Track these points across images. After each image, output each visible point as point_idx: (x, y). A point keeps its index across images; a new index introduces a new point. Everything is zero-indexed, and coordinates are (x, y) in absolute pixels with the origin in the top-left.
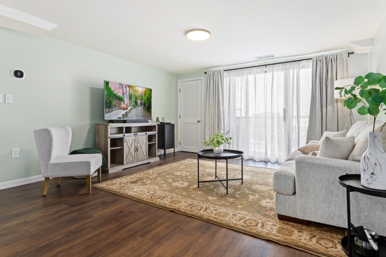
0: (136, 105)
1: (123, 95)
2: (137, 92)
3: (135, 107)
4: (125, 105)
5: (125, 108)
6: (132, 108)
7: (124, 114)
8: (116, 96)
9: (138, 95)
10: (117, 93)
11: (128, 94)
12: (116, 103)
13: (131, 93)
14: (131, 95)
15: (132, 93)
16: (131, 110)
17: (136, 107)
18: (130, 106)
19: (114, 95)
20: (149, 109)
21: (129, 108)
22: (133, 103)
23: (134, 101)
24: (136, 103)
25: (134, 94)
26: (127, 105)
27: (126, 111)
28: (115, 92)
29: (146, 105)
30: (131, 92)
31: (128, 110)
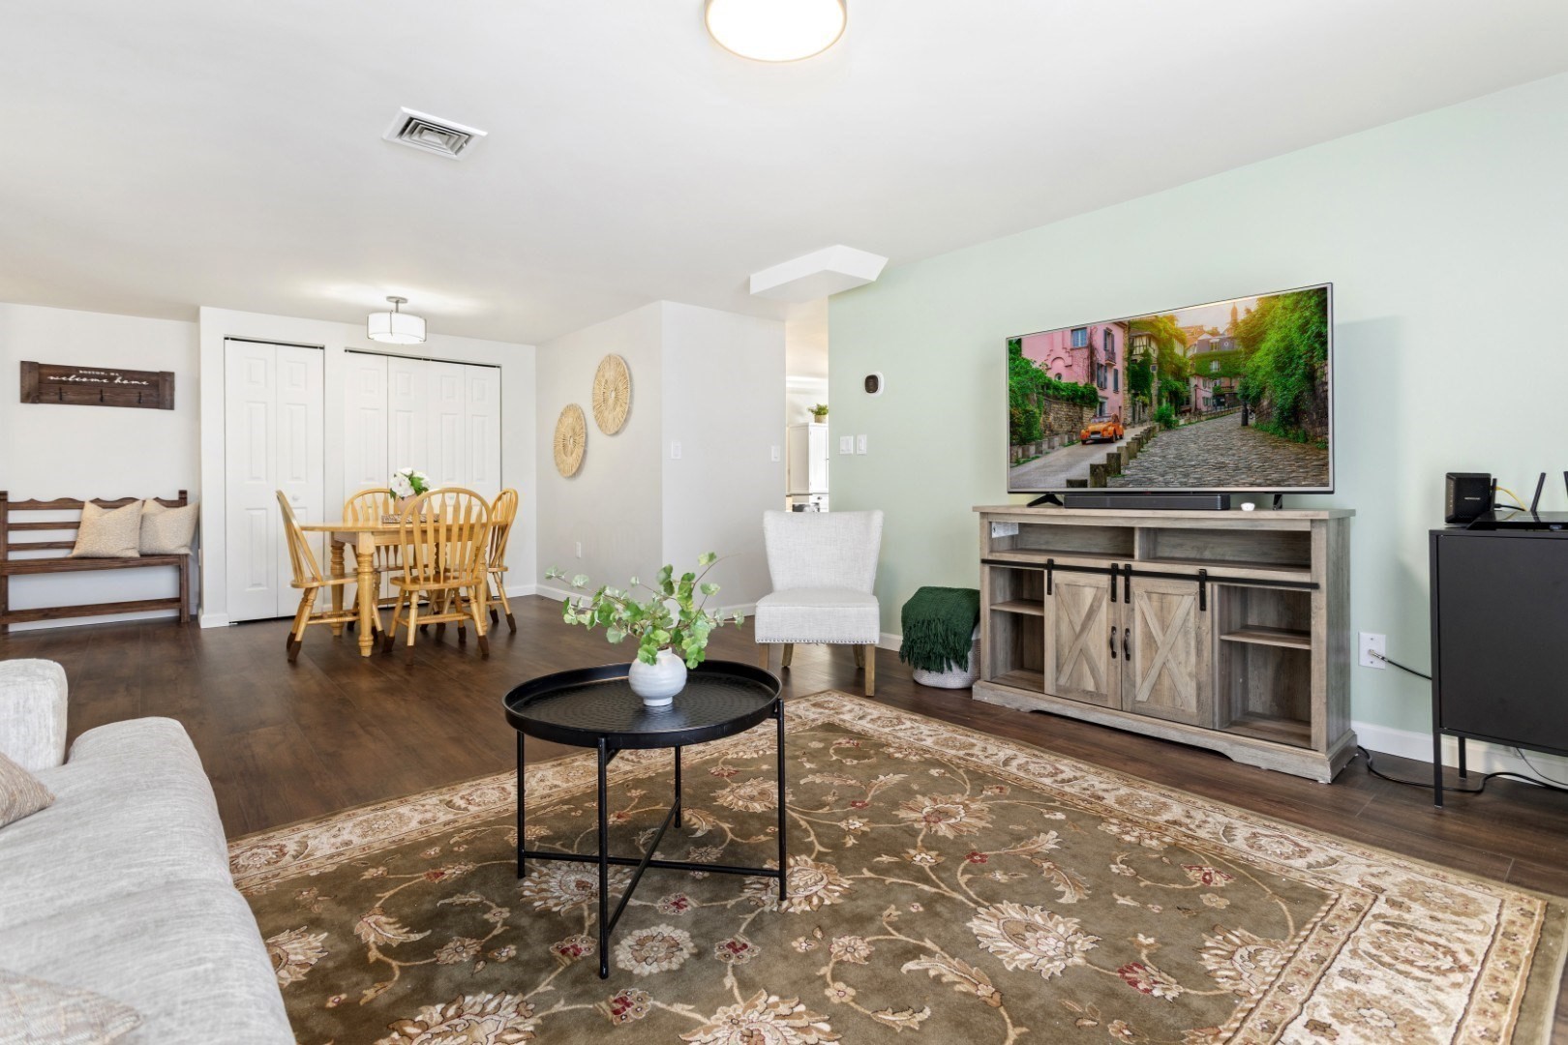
0: (1181, 413)
1: (1092, 376)
2: (1183, 342)
3: (1168, 425)
4: (1106, 420)
5: (1106, 435)
6: (1149, 434)
7: (1103, 466)
8: (1057, 388)
9: (1190, 354)
10: (1059, 376)
11: (1120, 364)
12: (1055, 419)
13: (1139, 359)
14: (1145, 363)
15: (1146, 354)
16: (1140, 442)
17: (1182, 422)
18: (1136, 421)
19: (1048, 385)
20: (1298, 422)
21: (1130, 434)
22: (1160, 403)
23: (1166, 394)
24: (1179, 401)
25: (1161, 355)
26: (1116, 419)
27: (1113, 448)
28: (1051, 375)
29: (1265, 403)
30: (1139, 350)
31: (1122, 444)
